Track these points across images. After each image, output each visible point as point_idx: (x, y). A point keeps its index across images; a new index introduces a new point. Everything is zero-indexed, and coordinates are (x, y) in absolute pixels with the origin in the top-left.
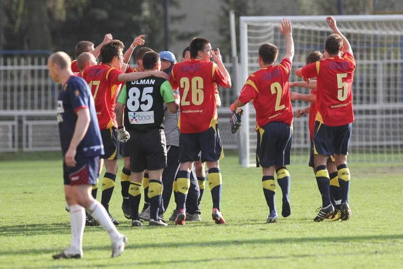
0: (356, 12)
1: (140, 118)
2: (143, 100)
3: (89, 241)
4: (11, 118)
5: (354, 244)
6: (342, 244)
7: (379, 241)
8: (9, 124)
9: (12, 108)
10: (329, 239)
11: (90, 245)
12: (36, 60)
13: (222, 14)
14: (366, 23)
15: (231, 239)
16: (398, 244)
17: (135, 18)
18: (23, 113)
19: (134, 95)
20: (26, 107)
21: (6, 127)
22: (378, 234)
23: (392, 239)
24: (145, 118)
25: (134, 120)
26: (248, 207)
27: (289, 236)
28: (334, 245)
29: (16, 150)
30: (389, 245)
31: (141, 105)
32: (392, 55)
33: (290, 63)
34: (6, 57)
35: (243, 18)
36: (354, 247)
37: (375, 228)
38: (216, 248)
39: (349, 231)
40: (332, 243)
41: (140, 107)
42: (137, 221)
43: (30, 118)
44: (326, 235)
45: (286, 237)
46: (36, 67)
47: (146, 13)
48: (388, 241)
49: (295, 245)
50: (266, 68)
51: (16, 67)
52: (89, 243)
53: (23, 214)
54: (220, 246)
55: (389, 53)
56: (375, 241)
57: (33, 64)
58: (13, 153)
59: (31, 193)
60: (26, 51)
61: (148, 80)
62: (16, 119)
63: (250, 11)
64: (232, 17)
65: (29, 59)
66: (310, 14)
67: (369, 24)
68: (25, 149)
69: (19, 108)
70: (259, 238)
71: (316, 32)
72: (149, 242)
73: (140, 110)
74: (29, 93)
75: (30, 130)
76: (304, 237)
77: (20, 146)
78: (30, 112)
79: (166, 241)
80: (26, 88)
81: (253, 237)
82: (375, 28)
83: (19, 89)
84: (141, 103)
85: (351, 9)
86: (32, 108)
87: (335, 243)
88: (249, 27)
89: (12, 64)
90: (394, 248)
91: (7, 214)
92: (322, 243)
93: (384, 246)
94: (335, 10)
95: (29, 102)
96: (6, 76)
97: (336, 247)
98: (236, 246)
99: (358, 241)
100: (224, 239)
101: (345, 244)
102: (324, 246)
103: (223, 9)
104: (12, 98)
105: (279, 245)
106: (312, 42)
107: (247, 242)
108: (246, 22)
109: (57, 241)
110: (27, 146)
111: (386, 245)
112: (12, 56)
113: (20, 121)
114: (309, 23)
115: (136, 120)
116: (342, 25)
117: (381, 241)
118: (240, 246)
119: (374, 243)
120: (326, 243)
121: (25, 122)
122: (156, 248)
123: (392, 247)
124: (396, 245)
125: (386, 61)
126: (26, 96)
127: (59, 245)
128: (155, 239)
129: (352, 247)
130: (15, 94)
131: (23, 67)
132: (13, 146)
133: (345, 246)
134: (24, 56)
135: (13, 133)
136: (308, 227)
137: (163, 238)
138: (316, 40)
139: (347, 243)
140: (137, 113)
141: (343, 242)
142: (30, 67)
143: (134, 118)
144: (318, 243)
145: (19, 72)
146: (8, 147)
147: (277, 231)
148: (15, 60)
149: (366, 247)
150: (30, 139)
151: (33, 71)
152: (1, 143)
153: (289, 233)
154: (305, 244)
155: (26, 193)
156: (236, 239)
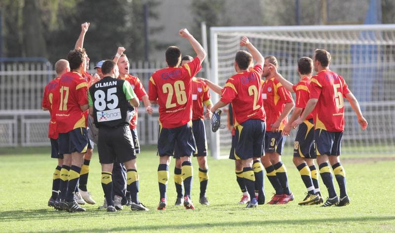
0: (312, 23)
1: (108, 116)
2: (109, 100)
3: (80, 224)
4: (11, 117)
5: (311, 226)
6: (300, 226)
7: (332, 223)
8: (10, 122)
9: (12, 108)
10: (289, 222)
11: (80, 228)
12: (33, 66)
13: (195, 25)
14: (320, 33)
15: (203, 222)
16: (349, 226)
17: (120, 29)
18: (21, 112)
19: (100, 96)
20: (24, 108)
21: (7, 125)
22: (332, 217)
23: (344, 221)
24: (113, 115)
25: (103, 118)
26: (218, 194)
27: (254, 220)
28: (293, 227)
29: (16, 145)
30: (341, 227)
31: (108, 105)
32: (343, 60)
33: (261, 68)
34: (6, 63)
35: (213, 29)
36: (311, 229)
37: (329, 212)
38: (191, 230)
39: (307, 215)
40: (292, 225)
41: (107, 106)
42: (112, 206)
43: (28, 117)
44: (286, 218)
45: (251, 220)
46: (33, 73)
47: (129, 25)
48: (341, 223)
49: (260, 227)
50: (243, 73)
51: (15, 73)
52: (79, 226)
53: (22, 201)
54: (194, 229)
55: (340, 58)
56: (329, 223)
57: (30, 69)
58: (13, 148)
59: (29, 182)
60: (24, 58)
61: (110, 82)
62: (16, 118)
63: (219, 23)
64: (204, 28)
65: (27, 66)
66: (272, 25)
67: (324, 34)
68: (23, 144)
69: (18, 108)
70: (227, 221)
71: (277, 41)
72: (132, 225)
73: (107, 109)
74: (27, 95)
75: (28, 128)
76: (267, 220)
77: (19, 142)
78: (27, 112)
79: (147, 224)
80: (24, 91)
81: (223, 220)
82: (329, 38)
83: (18, 92)
84: (107, 102)
85: (307, 20)
86: (30, 108)
87: (294, 226)
88: (219, 37)
89: (12, 70)
90: (345, 230)
91: (8, 201)
92: (283, 225)
93: (337, 228)
94: (293, 21)
95: (27, 103)
96: (6, 81)
97: (295, 228)
98: (207, 228)
99: (314, 224)
100: (198, 222)
101: (303, 226)
102: (285, 228)
103: (195, 20)
104: (12, 99)
105: (245, 227)
106: (273, 50)
107: (217, 225)
108: (216, 32)
109: (52, 225)
110: (25, 142)
111: (339, 227)
112: (11, 63)
113: (19, 120)
114: (270, 33)
115: (105, 118)
116: (299, 35)
117: (334, 224)
118: (212, 228)
119: (329, 225)
120: (286, 225)
121: (23, 121)
122: (138, 230)
123: (344, 228)
124: (347, 226)
125: (337, 66)
126: (24, 98)
127: (53, 228)
128: (137, 222)
129: (309, 228)
130: (15, 96)
131: (21, 73)
132: (13, 142)
133: (303, 227)
134: (23, 63)
135: (13, 129)
136: (271, 212)
137: (144, 221)
138: (276, 48)
139: (304, 225)
140: (105, 112)
141: (302, 224)
142: (27, 73)
143: (103, 116)
144: (279, 225)
145: (18, 77)
146: (8, 142)
147: (244, 214)
148: (15, 67)
149: (322, 228)
150: (28, 135)
151: (30, 76)
152: (2, 139)
153: (254, 217)
154: (268, 226)
155: (24, 182)
156: (208, 222)
